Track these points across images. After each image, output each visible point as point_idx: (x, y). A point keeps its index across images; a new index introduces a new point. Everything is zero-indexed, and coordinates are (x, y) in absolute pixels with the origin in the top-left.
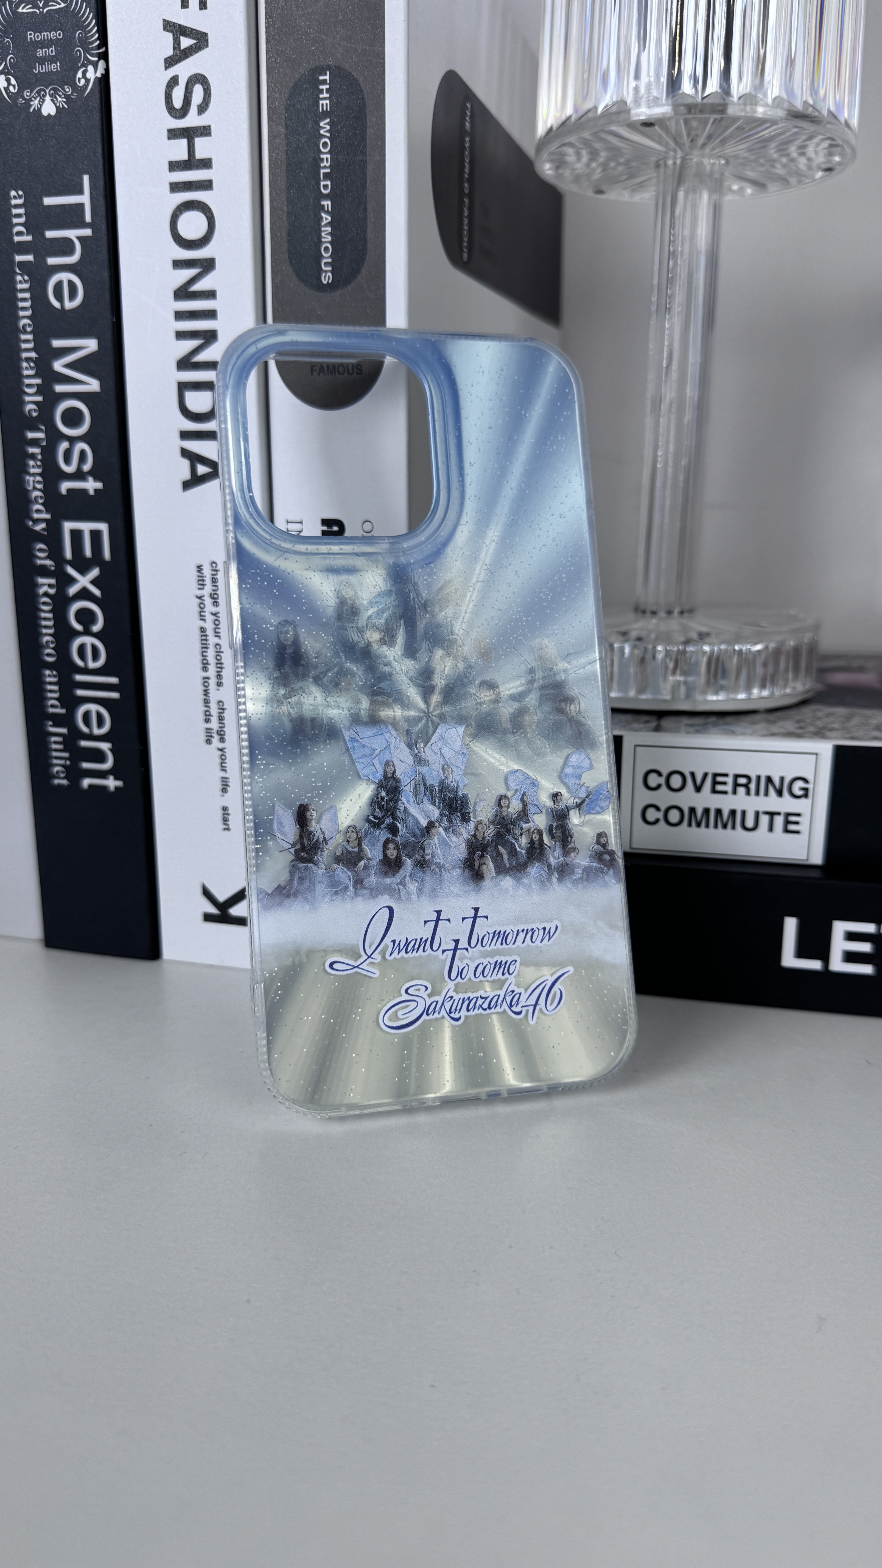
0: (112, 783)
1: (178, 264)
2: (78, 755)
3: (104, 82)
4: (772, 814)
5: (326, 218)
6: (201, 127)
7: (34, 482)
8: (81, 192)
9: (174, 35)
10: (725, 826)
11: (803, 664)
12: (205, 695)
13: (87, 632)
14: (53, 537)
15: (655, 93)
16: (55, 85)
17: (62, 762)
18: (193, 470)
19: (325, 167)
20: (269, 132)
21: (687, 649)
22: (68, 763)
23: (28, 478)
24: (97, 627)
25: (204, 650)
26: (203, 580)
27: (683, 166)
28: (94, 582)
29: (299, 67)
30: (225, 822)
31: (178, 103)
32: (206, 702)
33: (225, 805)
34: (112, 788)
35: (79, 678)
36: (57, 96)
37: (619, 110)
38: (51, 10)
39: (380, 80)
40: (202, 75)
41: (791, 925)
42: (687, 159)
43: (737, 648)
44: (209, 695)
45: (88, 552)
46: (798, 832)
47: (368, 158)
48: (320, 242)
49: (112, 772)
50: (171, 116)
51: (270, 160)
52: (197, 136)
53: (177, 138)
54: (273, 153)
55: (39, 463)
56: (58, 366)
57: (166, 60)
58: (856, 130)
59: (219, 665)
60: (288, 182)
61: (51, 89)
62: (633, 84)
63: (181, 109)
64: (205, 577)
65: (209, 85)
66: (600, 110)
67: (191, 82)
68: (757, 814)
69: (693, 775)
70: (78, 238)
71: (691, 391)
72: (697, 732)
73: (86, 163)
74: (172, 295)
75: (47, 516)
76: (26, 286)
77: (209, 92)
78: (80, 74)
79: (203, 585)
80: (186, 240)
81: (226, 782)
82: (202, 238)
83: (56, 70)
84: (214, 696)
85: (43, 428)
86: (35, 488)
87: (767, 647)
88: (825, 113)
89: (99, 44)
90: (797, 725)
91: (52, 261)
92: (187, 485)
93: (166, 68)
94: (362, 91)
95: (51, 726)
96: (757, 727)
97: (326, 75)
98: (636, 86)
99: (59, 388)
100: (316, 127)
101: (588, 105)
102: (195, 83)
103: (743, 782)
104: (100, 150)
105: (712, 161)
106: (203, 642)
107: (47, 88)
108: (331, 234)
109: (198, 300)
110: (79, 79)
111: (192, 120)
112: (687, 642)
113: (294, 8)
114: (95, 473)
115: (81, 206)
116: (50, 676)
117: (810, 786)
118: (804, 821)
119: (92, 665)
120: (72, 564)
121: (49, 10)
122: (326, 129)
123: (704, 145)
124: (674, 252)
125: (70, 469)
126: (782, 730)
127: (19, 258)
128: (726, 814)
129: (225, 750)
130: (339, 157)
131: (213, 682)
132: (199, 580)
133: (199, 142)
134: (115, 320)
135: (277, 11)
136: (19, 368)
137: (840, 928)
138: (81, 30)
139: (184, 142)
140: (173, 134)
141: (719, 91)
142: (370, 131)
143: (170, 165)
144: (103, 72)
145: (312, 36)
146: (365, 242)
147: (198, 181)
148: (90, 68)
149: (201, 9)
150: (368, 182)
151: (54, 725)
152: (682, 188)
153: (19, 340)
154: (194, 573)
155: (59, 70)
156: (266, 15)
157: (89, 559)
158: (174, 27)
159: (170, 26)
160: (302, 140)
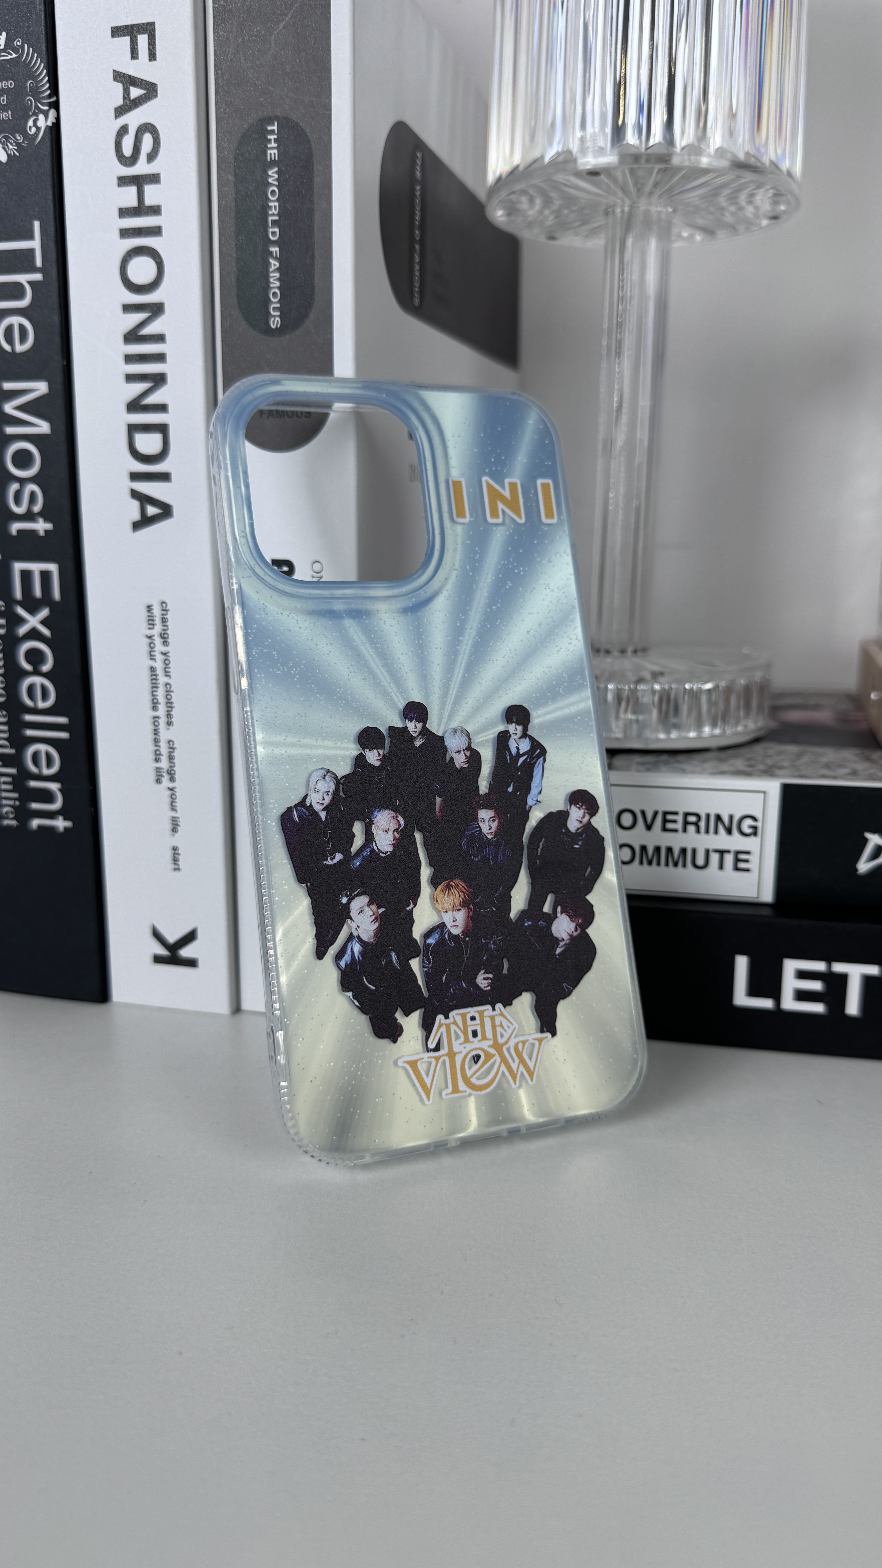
0: (61, 824)
1: (128, 308)
2: (26, 795)
3: (55, 130)
4: (722, 853)
5: (274, 264)
6: (150, 175)
8: (31, 237)
9: (123, 86)
10: (676, 864)
11: (754, 703)
12: (155, 734)
13: (37, 672)
14: (3, 578)
15: (601, 143)
16: (6, 133)
17: (11, 802)
18: (143, 511)
19: (273, 215)
20: (218, 180)
21: (638, 688)
22: (17, 803)
24: (46, 667)
25: (155, 689)
26: (153, 620)
27: (630, 214)
28: (44, 622)
29: (248, 118)
30: (175, 862)
31: (127, 151)
32: (156, 741)
33: (176, 844)
34: (61, 829)
35: (29, 718)
36: (9, 144)
37: (566, 160)
38: (3, 60)
39: (327, 130)
40: (151, 124)
41: (742, 963)
42: (635, 207)
43: (687, 686)
44: (160, 734)
45: (38, 592)
46: (747, 870)
47: (315, 206)
48: (268, 288)
49: (63, 812)
50: (121, 164)
51: (219, 207)
52: (147, 183)
53: (127, 186)
54: (222, 201)
56: (9, 408)
57: (116, 110)
58: (799, 180)
59: (169, 705)
60: (236, 229)
61: (3, 137)
62: (579, 134)
63: (131, 157)
64: (155, 616)
65: (158, 134)
66: (547, 159)
67: (141, 131)
68: (707, 852)
69: (643, 813)
70: (29, 283)
71: (642, 434)
72: (648, 770)
73: (37, 209)
74: (121, 339)
77: (158, 141)
78: (30, 123)
79: (153, 625)
80: (136, 285)
81: (176, 821)
82: (152, 283)
83: (7, 118)
84: (165, 734)
87: (716, 687)
88: (767, 163)
89: (50, 94)
90: (747, 763)
91: (3, 305)
92: (137, 526)
93: (116, 117)
94: (309, 141)
96: (708, 765)
97: (273, 125)
98: (582, 136)
99: (10, 430)
100: (264, 176)
101: (536, 154)
102: (145, 133)
103: (691, 821)
104: (50, 197)
105: (659, 209)
106: (154, 681)
108: (279, 280)
109: (147, 344)
110: (30, 127)
111: (142, 168)
112: (640, 681)
113: (242, 60)
114: (45, 514)
115: (32, 251)
116: (1, 717)
117: (759, 824)
118: (754, 859)
119: (41, 705)
120: (22, 604)
122: (274, 178)
123: (651, 194)
124: (623, 297)
125: (20, 510)
126: (732, 769)
128: (676, 852)
129: (175, 790)
130: (287, 205)
131: (162, 721)
132: (149, 620)
133: (148, 189)
134: (65, 364)
135: (226, 63)
137: (791, 966)
138: (32, 80)
139: (133, 190)
140: (123, 181)
141: (662, 142)
142: (317, 180)
143: (120, 212)
144: (54, 121)
145: (260, 88)
146: (313, 288)
147: (147, 228)
148: (41, 117)
149: (150, 60)
150: (316, 229)
151: (3, 766)
152: (631, 235)
154: (144, 613)
155: (10, 118)
156: (215, 68)
157: (39, 600)
158: (124, 78)
159: (120, 77)
160: (250, 187)
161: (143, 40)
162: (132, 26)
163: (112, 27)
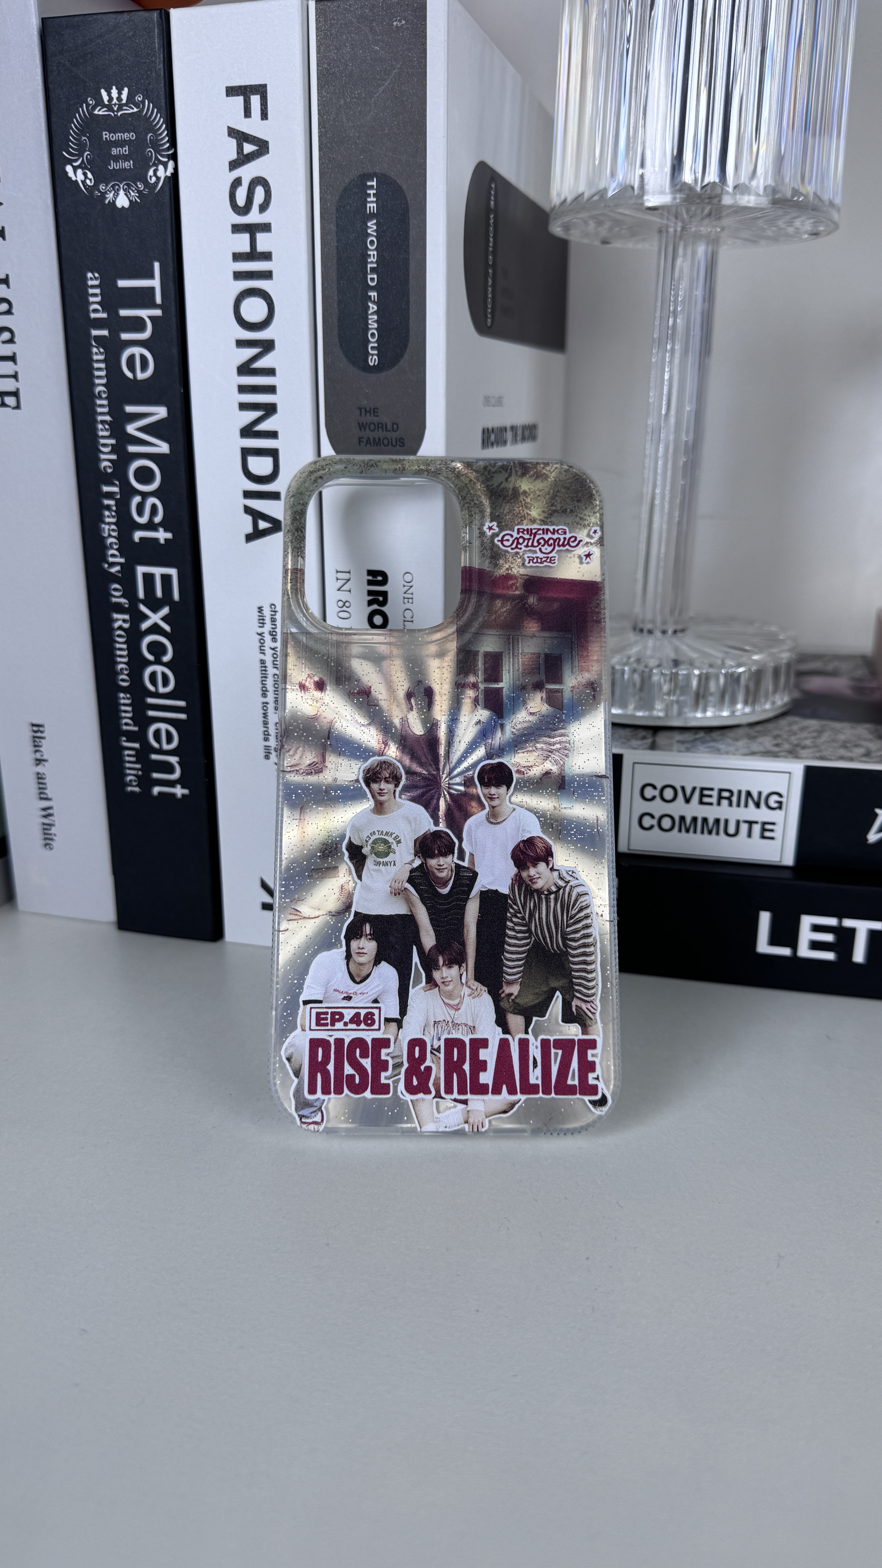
0: (179, 791)
1: (241, 343)
2: (149, 766)
3: (174, 179)
4: (751, 823)
5: (373, 307)
6: (262, 224)
7: (109, 529)
9: (237, 142)
10: (710, 833)
11: (782, 680)
12: (264, 717)
13: (158, 662)
14: (127, 579)
15: (661, 183)
16: (128, 181)
17: (135, 772)
18: (255, 525)
19: (372, 262)
20: (321, 229)
21: (680, 672)
22: (140, 773)
23: (103, 526)
24: (167, 658)
25: (263, 679)
26: (263, 620)
27: (682, 231)
28: (164, 619)
29: (349, 173)
32: (265, 723)
34: (179, 795)
35: (151, 700)
36: (131, 191)
37: (627, 195)
38: (125, 113)
39: (422, 188)
40: (263, 178)
41: (765, 918)
42: (687, 227)
44: (268, 717)
45: (159, 592)
46: (772, 838)
47: (411, 257)
48: (368, 329)
49: (181, 782)
50: (235, 213)
51: (322, 254)
52: (259, 232)
53: (241, 233)
54: (326, 248)
55: (113, 514)
56: (131, 429)
57: (230, 163)
58: (839, 205)
59: (276, 692)
60: (338, 274)
61: (125, 184)
62: (638, 171)
63: (244, 207)
64: (265, 616)
65: (270, 187)
66: (609, 192)
67: (253, 184)
68: (738, 823)
69: (683, 788)
70: (150, 317)
72: (687, 748)
73: (156, 252)
74: (235, 371)
75: (122, 560)
76: (102, 357)
77: (269, 193)
78: (151, 173)
79: (263, 623)
80: (248, 322)
82: (263, 321)
83: (129, 167)
84: (273, 717)
85: (117, 483)
86: (110, 536)
88: (811, 197)
89: (168, 147)
90: (773, 743)
91: (125, 336)
92: (249, 538)
93: (231, 170)
94: (405, 197)
95: (124, 741)
97: (373, 181)
99: (132, 449)
100: (363, 226)
101: (599, 185)
102: (257, 185)
103: (726, 796)
104: (169, 241)
105: (709, 229)
106: (263, 672)
107: (121, 183)
108: (377, 321)
109: (259, 376)
110: (151, 177)
111: (254, 217)
113: (344, 119)
114: (165, 525)
115: (152, 289)
116: (124, 699)
117: (784, 799)
118: (778, 829)
119: (162, 690)
120: (144, 602)
121: (123, 114)
122: (373, 229)
123: (702, 220)
125: (143, 520)
127: (95, 333)
128: (711, 822)
130: (384, 254)
131: (271, 707)
132: (259, 619)
133: (260, 237)
134: (183, 391)
135: (330, 123)
136: (95, 429)
137: (807, 921)
138: (153, 133)
139: (246, 237)
140: (237, 229)
141: (716, 179)
142: (413, 233)
143: (233, 256)
144: (172, 171)
145: (360, 146)
146: (408, 330)
147: (259, 272)
148: (161, 167)
149: (262, 119)
150: (410, 277)
151: (127, 741)
153: (95, 404)
154: (256, 614)
155: (132, 167)
156: (318, 125)
157: (159, 599)
158: (238, 134)
159: (234, 133)
160: (351, 237)
161: (255, 100)
162: (246, 87)
163: (226, 87)
